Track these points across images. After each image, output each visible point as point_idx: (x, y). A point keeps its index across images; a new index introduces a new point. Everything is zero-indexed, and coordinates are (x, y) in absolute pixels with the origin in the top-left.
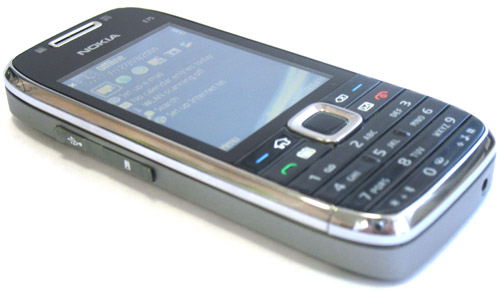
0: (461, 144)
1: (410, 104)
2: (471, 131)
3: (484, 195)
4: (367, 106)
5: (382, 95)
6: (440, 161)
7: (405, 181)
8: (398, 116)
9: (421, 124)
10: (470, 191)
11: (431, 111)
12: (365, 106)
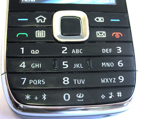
0: (103, 97)
1: (120, 52)
2: (119, 94)
6: (80, 96)
11: (122, 66)
12: (101, 33)
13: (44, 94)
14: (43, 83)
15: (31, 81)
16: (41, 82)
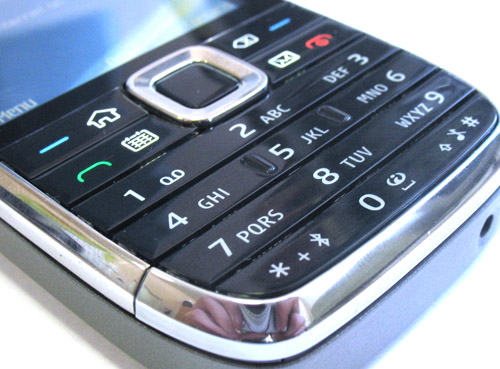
0: (446, 147)
1: (366, 60)
2: (470, 121)
3: (482, 244)
4: (287, 59)
5: (322, 41)
6: (397, 180)
7: (314, 218)
8: (339, 81)
9: (378, 99)
10: (455, 240)
11: (403, 77)
12: (283, 58)
13: (313, 236)
14: (279, 216)
15: (244, 235)
16: (271, 219)
